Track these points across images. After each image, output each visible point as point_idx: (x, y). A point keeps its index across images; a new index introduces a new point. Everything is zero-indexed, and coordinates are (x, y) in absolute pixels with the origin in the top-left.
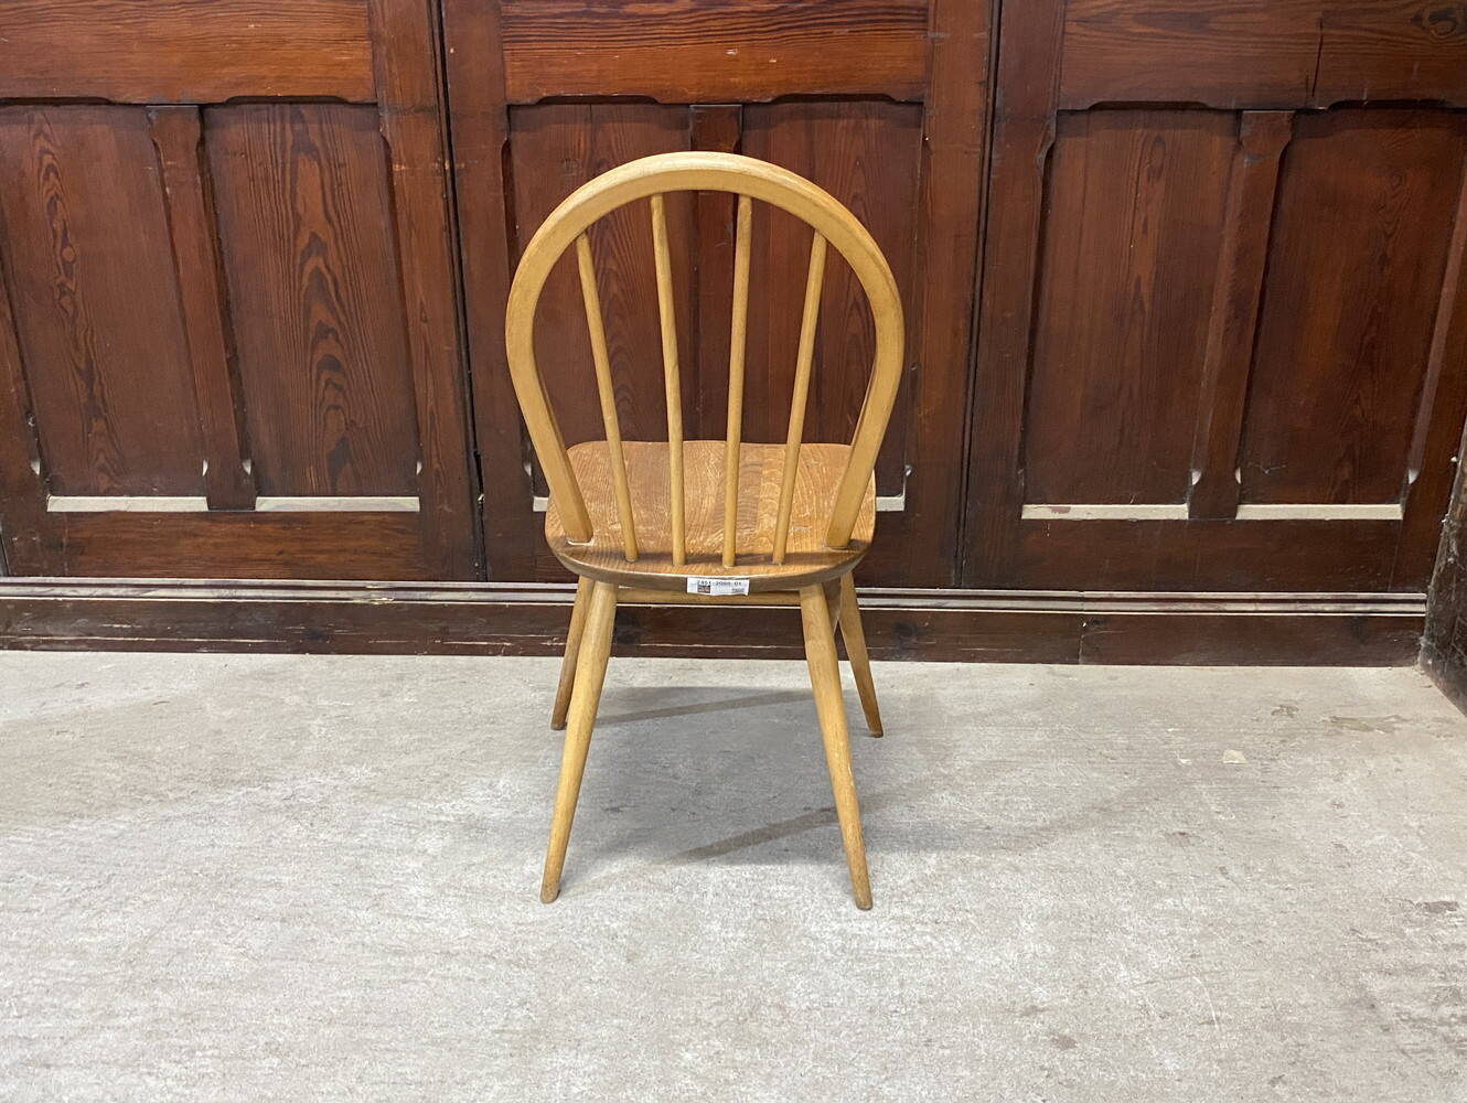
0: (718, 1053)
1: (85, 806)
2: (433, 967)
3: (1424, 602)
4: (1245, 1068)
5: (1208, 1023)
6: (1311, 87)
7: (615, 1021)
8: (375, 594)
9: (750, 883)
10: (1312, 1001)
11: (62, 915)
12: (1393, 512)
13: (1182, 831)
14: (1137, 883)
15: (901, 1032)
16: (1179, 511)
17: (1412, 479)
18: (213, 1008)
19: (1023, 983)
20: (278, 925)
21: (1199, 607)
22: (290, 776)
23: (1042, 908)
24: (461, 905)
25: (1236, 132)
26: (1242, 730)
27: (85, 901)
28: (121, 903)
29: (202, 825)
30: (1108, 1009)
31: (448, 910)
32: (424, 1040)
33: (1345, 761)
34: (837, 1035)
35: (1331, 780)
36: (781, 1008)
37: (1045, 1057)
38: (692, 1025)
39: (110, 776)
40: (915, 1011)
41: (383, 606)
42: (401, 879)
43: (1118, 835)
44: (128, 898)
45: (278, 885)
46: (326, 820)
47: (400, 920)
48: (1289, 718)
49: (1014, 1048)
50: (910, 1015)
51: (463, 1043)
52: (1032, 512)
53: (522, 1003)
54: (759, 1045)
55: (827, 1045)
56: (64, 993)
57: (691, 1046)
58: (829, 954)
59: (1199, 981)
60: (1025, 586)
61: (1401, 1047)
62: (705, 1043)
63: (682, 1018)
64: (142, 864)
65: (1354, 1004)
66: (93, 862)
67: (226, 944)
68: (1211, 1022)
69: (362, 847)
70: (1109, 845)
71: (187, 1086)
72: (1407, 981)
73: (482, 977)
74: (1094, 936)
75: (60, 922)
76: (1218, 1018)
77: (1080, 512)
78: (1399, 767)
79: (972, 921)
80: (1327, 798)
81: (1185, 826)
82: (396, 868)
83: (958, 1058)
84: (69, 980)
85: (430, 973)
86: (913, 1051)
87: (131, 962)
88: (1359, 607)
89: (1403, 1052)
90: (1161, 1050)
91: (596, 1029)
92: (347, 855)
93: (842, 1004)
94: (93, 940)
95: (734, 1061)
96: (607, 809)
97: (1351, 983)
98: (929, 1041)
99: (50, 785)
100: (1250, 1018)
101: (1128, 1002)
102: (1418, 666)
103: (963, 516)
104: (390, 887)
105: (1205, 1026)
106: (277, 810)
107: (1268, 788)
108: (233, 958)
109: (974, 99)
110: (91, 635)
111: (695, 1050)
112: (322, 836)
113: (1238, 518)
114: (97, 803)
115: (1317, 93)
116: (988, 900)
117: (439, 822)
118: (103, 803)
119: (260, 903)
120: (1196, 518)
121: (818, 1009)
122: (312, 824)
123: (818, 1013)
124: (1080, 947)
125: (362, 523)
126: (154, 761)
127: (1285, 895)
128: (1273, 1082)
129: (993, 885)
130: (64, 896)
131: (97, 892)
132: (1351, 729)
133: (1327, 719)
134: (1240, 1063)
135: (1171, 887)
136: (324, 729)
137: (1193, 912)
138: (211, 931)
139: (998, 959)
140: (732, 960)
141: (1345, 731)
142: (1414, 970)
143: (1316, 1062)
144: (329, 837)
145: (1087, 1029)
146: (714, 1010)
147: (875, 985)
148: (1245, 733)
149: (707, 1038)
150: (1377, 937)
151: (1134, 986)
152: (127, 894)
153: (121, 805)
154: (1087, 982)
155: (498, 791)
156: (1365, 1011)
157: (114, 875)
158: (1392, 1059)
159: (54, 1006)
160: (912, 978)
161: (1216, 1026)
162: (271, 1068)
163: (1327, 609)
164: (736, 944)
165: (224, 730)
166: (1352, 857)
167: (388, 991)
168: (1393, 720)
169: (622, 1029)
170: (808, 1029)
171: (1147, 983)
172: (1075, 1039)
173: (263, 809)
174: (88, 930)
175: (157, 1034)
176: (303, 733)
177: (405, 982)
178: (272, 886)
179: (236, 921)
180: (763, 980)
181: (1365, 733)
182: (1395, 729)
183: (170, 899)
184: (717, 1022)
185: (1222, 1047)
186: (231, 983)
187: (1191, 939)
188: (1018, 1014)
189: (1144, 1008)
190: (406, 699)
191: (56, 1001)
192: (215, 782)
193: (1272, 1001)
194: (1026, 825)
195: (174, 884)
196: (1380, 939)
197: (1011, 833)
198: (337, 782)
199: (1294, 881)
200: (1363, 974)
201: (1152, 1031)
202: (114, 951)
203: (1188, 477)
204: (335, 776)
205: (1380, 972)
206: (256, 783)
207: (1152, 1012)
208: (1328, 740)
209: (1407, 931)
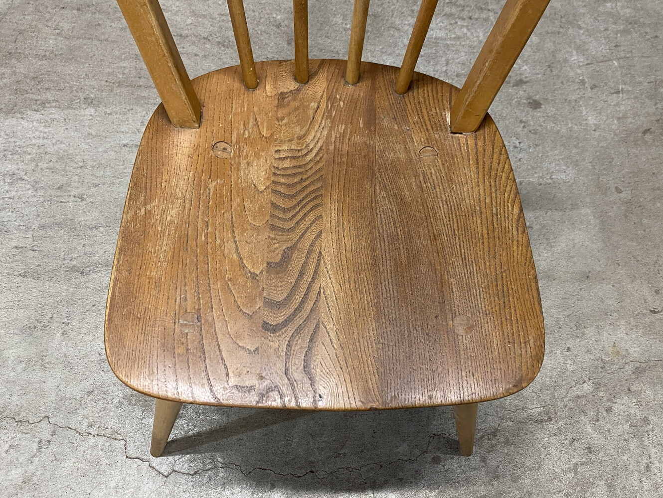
5: (616, 93)
20: (75, 12)
30: (562, 83)
37: (524, 115)
49: (507, 108)
59: (616, 64)
67: (47, 26)
68: (618, 92)
71: (45, 126)
74: (561, 30)
76: (622, 89)
90: (588, 110)
100: (640, 90)
101: (574, 77)
105: (615, 95)
108: (53, 37)
128: (645, 132)
134: (630, 120)
137: (622, 14)
145: (549, 96)
147: (432, 63)
151: (579, 67)
154: (553, 63)
161: (621, 95)
162: (91, 115)
171: (587, 65)
172: (542, 102)
179: (49, 9)
185: (622, 109)
186: (56, 55)
187: (617, 34)
188: (512, 85)
189: (583, 82)
193: (655, 78)
201: (585, 97)
207: (587, 85)
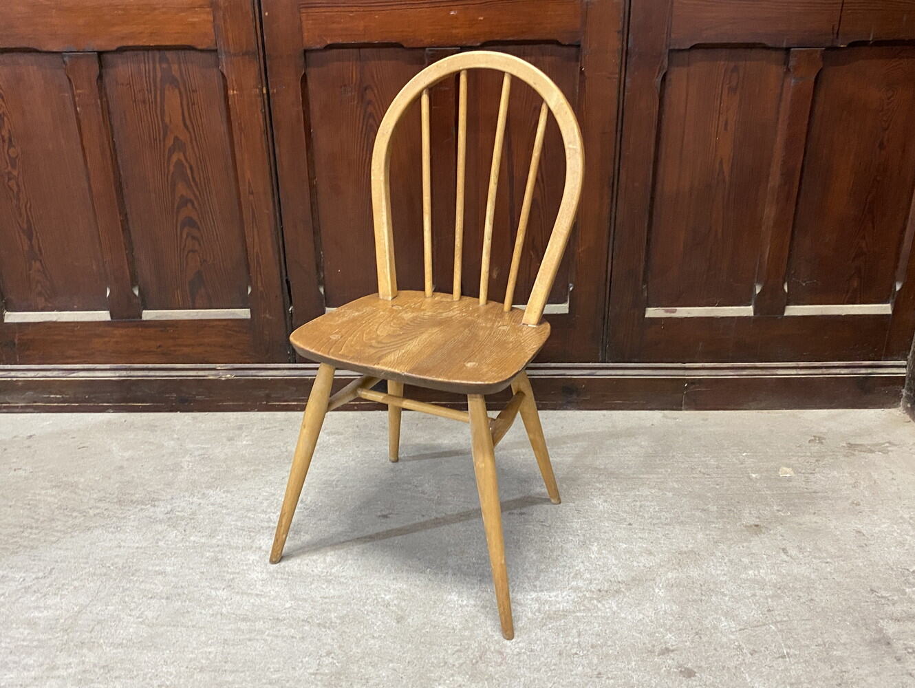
1: (33, 521)
2: (268, 629)
3: (905, 367)
6: (835, 31)
7: (391, 665)
8: (222, 372)
9: (476, 566)
10: (849, 640)
11: (20, 597)
12: (885, 309)
13: (756, 523)
14: (729, 560)
15: (580, 668)
16: (747, 311)
17: (898, 287)
18: (122, 661)
19: (658, 632)
20: (164, 601)
21: (760, 372)
22: (169, 497)
23: (668, 580)
24: (286, 585)
25: (786, 62)
26: (790, 454)
27: (35, 588)
28: (59, 588)
29: (113, 533)
30: (715, 649)
31: (277, 589)
32: (264, 681)
33: (859, 474)
34: (539, 671)
35: (851, 486)
36: (501, 653)
37: (676, 683)
38: (442, 666)
39: (49, 499)
40: (589, 653)
41: (228, 380)
42: (245, 568)
43: (715, 527)
44: (63, 585)
45: (162, 573)
46: (194, 527)
47: (245, 597)
48: (819, 445)
49: (655, 678)
50: (586, 656)
51: (291, 682)
52: (652, 312)
53: (328, 654)
54: (487, 680)
55: (532, 679)
56: (22, 653)
57: (442, 681)
59: (773, 628)
60: (648, 361)
61: (910, 671)
62: (451, 679)
63: (435, 662)
64: (73, 561)
65: (876, 642)
66: (40, 560)
67: (130, 615)
68: (783, 657)
69: (218, 546)
70: (710, 535)
72: (910, 625)
73: (301, 635)
74: (704, 598)
75: (19, 603)
76: (788, 653)
77: (683, 312)
78: (894, 476)
79: (623, 590)
80: (848, 499)
81: (758, 520)
82: (241, 560)
84: (25, 644)
85: (266, 633)
86: (589, 681)
87: (66, 630)
88: (863, 371)
89: (911, 674)
90: (752, 677)
91: (379, 671)
92: (209, 551)
93: (541, 649)
94: (40, 615)
96: (379, 516)
97: (874, 627)
98: (600, 674)
99: (10, 507)
100: (809, 654)
101: (728, 643)
102: (901, 408)
103: (606, 316)
104: (238, 573)
105: (780, 659)
106: (161, 521)
107: (810, 493)
108: (135, 626)
109: (614, 43)
110: (35, 402)
111: (445, 684)
112: (192, 538)
113: (785, 315)
114: (42, 519)
115: (840, 36)
117: (269, 527)
118: (46, 519)
119: (153, 586)
120: (758, 315)
121: (525, 653)
122: (185, 531)
123: (525, 657)
124: (694, 606)
125: (213, 327)
126: (79, 488)
127: (826, 567)
129: (635, 564)
130: (21, 584)
131: (42, 581)
132: (861, 451)
133: (844, 445)
135: (752, 563)
136: (191, 464)
137: (767, 580)
138: (120, 607)
139: (641, 616)
140: (466, 620)
141: (856, 453)
143: (854, 683)
144: (196, 539)
145: (703, 664)
146: (455, 656)
147: (561, 635)
148: (792, 455)
149: (452, 675)
150: (887, 595)
151: (732, 633)
152: (63, 582)
153: (58, 520)
154: (700, 630)
155: (306, 505)
156: (884, 647)
157: (54, 568)
158: (904, 681)
159: (15, 662)
160: (586, 630)
161: (787, 659)
163: (843, 372)
164: (468, 609)
165: (125, 466)
166: (868, 539)
167: (239, 647)
168: (887, 445)
169: (395, 670)
170: (519, 668)
171: (740, 630)
172: (695, 670)
173: (153, 521)
174: (37, 608)
175: (84, 681)
176: (177, 468)
177: (250, 640)
178: (159, 574)
179: (136, 600)
180: (488, 633)
181: (869, 454)
182: (889, 451)
183: (92, 584)
184: (459, 664)
185: (792, 674)
186: (134, 643)
187: (767, 599)
188: (657, 654)
189: (739, 648)
190: (244, 442)
191: (17, 659)
192: (120, 502)
193: (823, 641)
194: (654, 522)
195: (94, 574)
196: (890, 596)
197: (645, 528)
198: (201, 501)
199: (832, 557)
200: (881, 621)
201: (745, 663)
202: (54, 622)
203: (752, 289)
204: (199, 496)
205: (892, 619)
206: (147, 502)
207: (745, 651)
208: (846, 459)
209: (907, 590)
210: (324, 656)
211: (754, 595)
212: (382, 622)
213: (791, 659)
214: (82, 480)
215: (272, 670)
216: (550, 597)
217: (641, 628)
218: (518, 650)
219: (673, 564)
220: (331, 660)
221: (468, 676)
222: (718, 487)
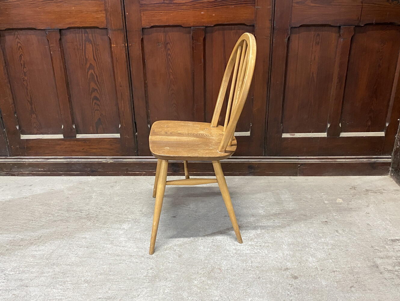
0: (203, 281)
1: (33, 218)
2: (127, 259)
3: (391, 158)
4: (343, 284)
5: (333, 272)
6: (359, 19)
7: (176, 273)
10: (361, 266)
12: (382, 134)
13: (326, 221)
14: (314, 235)
15: (252, 275)
16: (324, 135)
17: (387, 125)
18: (70, 271)
19: (284, 262)
20: (86, 248)
21: (330, 160)
23: (289, 242)
24: (134, 243)
25: (339, 32)
27: (35, 243)
28: (44, 243)
29: (65, 223)
30: (307, 269)
31: (131, 244)
32: (126, 279)
33: (370, 202)
34: (235, 276)
35: (366, 207)
36: (220, 269)
37: (290, 281)
38: (196, 274)
39: (39, 210)
40: (256, 269)
41: (111, 163)
42: (118, 236)
43: (309, 222)
44: (46, 242)
45: (85, 238)
46: (97, 221)
47: (118, 247)
48: (354, 190)
49: (282, 279)
50: (254, 271)
51: (136, 279)
52: (285, 135)
53: (151, 269)
54: (214, 279)
55: (232, 279)
56: (30, 267)
58: (232, 255)
59: (331, 261)
60: (283, 155)
61: (385, 278)
62: (200, 279)
63: (194, 272)
65: (372, 266)
67: (72, 254)
68: (334, 272)
69: (107, 228)
70: (307, 225)
71: (64, 291)
72: (387, 260)
73: (140, 262)
74: (303, 249)
75: (28, 248)
76: (336, 271)
77: (298, 135)
78: (384, 203)
79: (270, 245)
80: (365, 211)
81: (327, 219)
82: (117, 233)
83: (267, 282)
84: (31, 264)
85: (127, 261)
86: (255, 280)
87: (47, 259)
88: (373, 160)
90: (321, 279)
91: (171, 275)
92: (104, 230)
93: (236, 268)
94: (37, 253)
95: (208, 283)
96: (172, 217)
97: (372, 261)
98: (259, 277)
99: (24, 212)
100: (345, 271)
101: (312, 266)
102: (389, 175)
103: (266, 137)
104: (115, 238)
105: (333, 273)
106: (84, 218)
107: (349, 209)
108: (74, 257)
109: (268, 24)
110: (33, 172)
111: (197, 280)
112: (97, 225)
113: (340, 136)
114: (37, 217)
115: (361, 21)
116: (274, 240)
119: (81, 243)
120: (329, 136)
121: (230, 269)
122: (94, 222)
123: (230, 270)
124: (299, 252)
125: (105, 141)
126: (51, 205)
127: (354, 238)
128: (351, 287)
129: (275, 236)
131: (37, 241)
132: (371, 193)
133: (364, 190)
134: (342, 282)
135: (323, 236)
136: (96, 196)
137: (329, 243)
138: (68, 251)
139: (277, 255)
140: (207, 257)
141: (369, 193)
142: (388, 257)
143: (362, 282)
145: (301, 274)
146: (202, 270)
147: (245, 263)
148: (343, 194)
149: (200, 277)
150: (378, 249)
151: (314, 262)
153: (43, 217)
154: (301, 261)
155: (143, 212)
156: (375, 268)
157: (42, 236)
158: (383, 281)
159: (28, 271)
160: (255, 261)
161: (336, 273)
162: (86, 286)
163: (365, 160)
164: (207, 252)
165: (70, 197)
166: (372, 227)
167: (116, 266)
168: (382, 190)
169: (178, 275)
170: (227, 275)
171: (317, 261)
172: (298, 276)
173: (81, 218)
174: (36, 250)
175: (55, 278)
176: (90, 198)
177: (120, 263)
178: (84, 238)
179: (74, 248)
180: (215, 261)
181: (375, 194)
182: (383, 193)
183: (57, 242)
184: (203, 273)
185: (337, 278)
186: (74, 264)
187: (329, 250)
188: (283, 270)
189: (316, 268)
190: (118, 188)
191: (28, 269)
192: (68, 211)
193: (351, 266)
194: (284, 220)
195: (58, 238)
196: (379, 249)
197: (280, 222)
198: (100, 210)
199: (356, 234)
200: (375, 258)
201: (318, 274)
202: (43, 256)
203: (327, 126)
204: (100, 209)
205: (379, 258)
206: (79, 211)
207: (319, 269)
208: (365, 196)
209: (387, 247)
210: (150, 270)
211: (324, 248)
212: (173, 257)
213: (337, 272)
214: (52, 202)
215: (129, 274)
216: (240, 248)
217: (277, 260)
218: (227, 268)
219: (291, 236)
220: (152, 271)
221: (206, 278)
222: (311, 206)
